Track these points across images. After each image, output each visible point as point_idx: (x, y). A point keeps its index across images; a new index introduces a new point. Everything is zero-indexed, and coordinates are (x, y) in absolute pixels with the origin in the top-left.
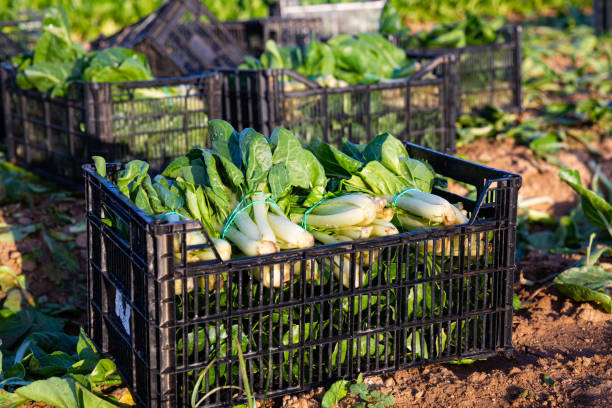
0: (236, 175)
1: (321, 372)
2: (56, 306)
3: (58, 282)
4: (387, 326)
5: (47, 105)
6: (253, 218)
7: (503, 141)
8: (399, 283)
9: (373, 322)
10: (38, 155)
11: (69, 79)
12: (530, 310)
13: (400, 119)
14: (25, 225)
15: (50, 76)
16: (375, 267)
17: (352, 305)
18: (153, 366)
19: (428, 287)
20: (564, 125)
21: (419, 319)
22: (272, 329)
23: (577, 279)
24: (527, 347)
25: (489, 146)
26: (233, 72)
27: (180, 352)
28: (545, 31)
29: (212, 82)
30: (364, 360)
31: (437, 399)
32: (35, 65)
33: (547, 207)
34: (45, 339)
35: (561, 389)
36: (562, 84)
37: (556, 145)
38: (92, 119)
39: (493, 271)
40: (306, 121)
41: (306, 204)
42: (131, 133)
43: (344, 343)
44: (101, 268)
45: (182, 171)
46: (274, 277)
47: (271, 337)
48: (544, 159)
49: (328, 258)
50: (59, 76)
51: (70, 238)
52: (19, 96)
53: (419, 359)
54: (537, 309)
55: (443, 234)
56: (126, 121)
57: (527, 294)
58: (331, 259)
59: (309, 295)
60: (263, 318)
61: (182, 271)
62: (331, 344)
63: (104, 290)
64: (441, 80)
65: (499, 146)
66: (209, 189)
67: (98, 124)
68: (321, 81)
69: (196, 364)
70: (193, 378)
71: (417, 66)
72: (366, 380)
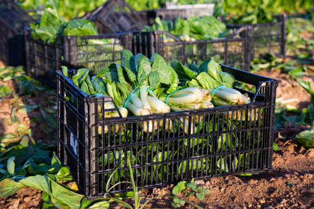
0: (132, 76)
1: (172, 177)
2: (45, 144)
3: (47, 133)
4: (207, 154)
5: (46, 47)
6: (140, 98)
7: (275, 71)
8: (214, 133)
9: (200, 153)
10: (42, 73)
11: (57, 34)
12: (283, 151)
13: (222, 58)
14: (32, 105)
15: (48, 33)
16: (201, 124)
17: (189, 143)
18: (87, 170)
19: (229, 136)
20: (306, 64)
21: (224, 152)
22: (148, 154)
23: (308, 136)
24: (280, 169)
25: (267, 73)
26: (138, 33)
27: (100, 163)
28: (300, 20)
29: (127, 37)
30: (195, 172)
31: (232, 192)
32: (41, 27)
33: (296, 104)
34: (39, 159)
35: (296, 189)
36: (307, 45)
37: (301, 73)
38: (67, 54)
39: (263, 128)
40: (174, 58)
41: (168, 92)
42: (87, 61)
43: (185, 162)
44: (64, 122)
45: (106, 75)
46: (149, 127)
47: (147, 158)
48: (295, 80)
49: (177, 118)
50: (52, 33)
51: (54, 112)
52: (33, 43)
53: (223, 172)
54: (287, 151)
55: (237, 108)
56: (84, 55)
57: (282, 143)
58: (179, 119)
59: (167, 137)
60: (143, 148)
61: (102, 122)
62: (178, 162)
63: (65, 133)
64: (243, 38)
65: (273, 73)
66: (118, 83)
67: (70, 56)
68: (182, 38)
69: (109, 170)
70: (107, 177)
71: (231, 31)
72: (196, 182)
